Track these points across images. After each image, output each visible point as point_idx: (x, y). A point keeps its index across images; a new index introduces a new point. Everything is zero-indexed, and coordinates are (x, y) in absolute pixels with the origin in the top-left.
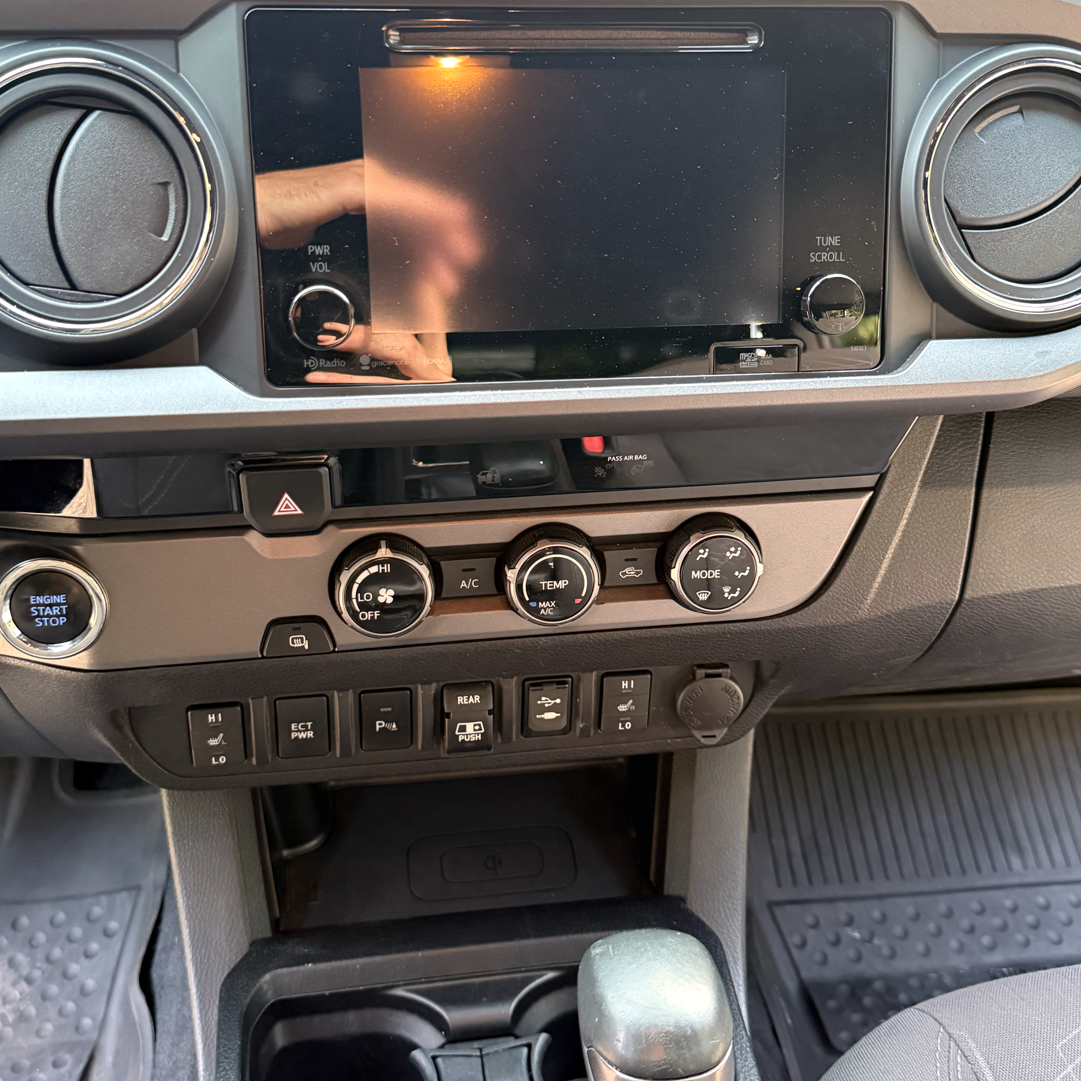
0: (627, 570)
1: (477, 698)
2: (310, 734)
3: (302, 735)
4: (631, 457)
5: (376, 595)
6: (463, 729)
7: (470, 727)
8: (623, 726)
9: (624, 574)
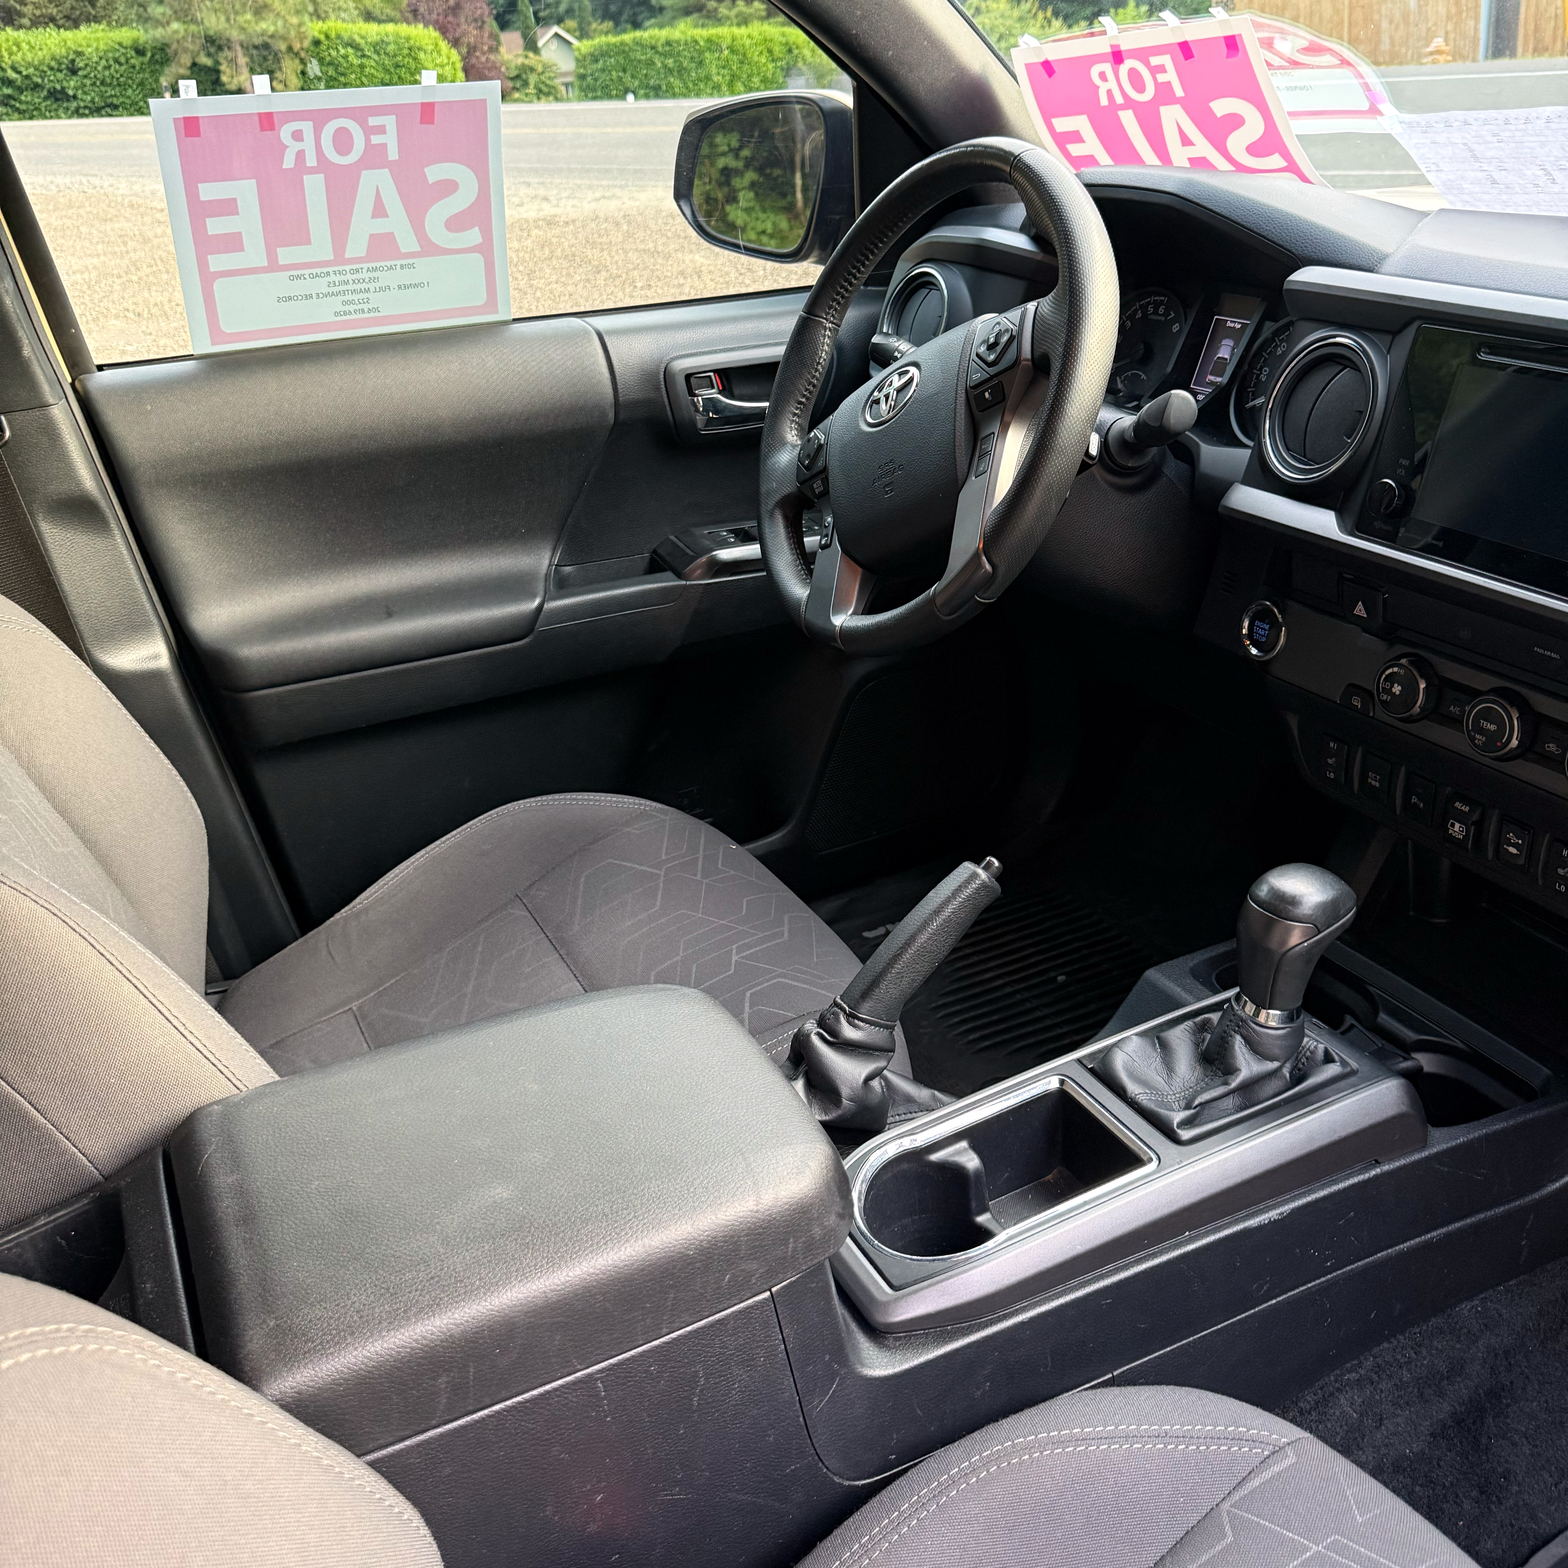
0: (1551, 745)
1: (1467, 809)
2: (1378, 785)
3: (1373, 783)
4: (1549, 653)
5: (1392, 686)
6: (1453, 825)
7: (1457, 825)
8: (1559, 887)
9: (1548, 747)
